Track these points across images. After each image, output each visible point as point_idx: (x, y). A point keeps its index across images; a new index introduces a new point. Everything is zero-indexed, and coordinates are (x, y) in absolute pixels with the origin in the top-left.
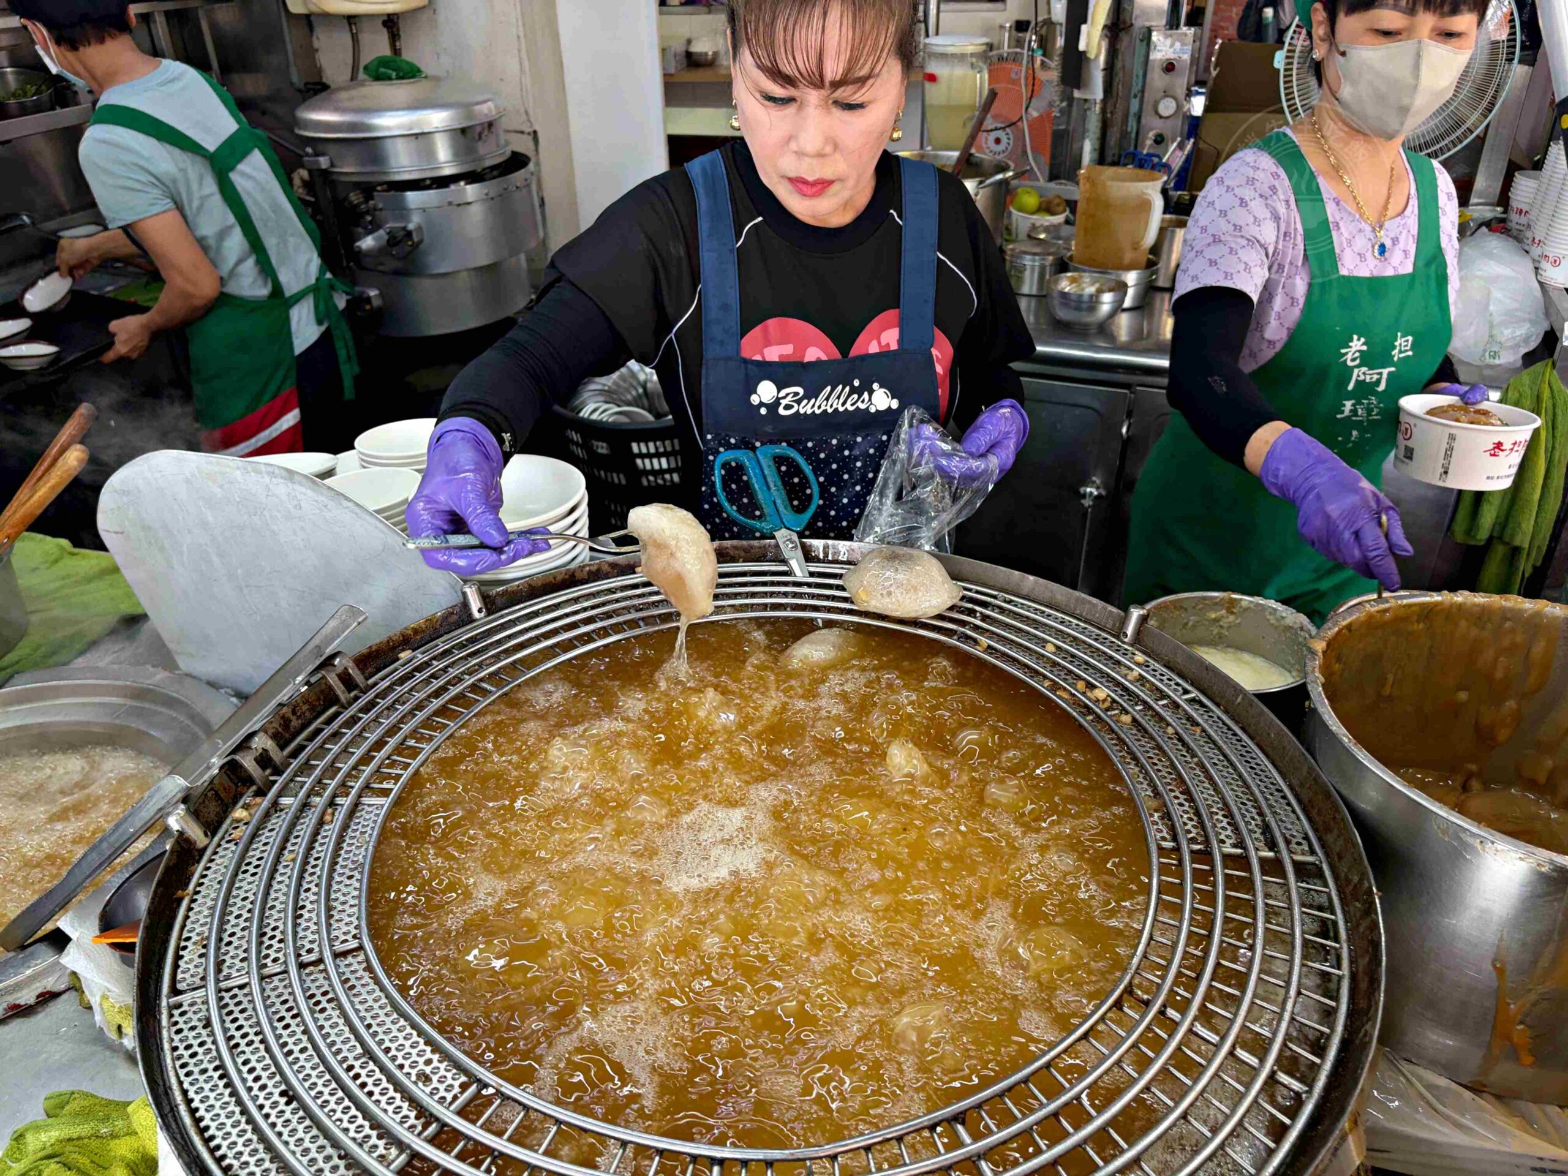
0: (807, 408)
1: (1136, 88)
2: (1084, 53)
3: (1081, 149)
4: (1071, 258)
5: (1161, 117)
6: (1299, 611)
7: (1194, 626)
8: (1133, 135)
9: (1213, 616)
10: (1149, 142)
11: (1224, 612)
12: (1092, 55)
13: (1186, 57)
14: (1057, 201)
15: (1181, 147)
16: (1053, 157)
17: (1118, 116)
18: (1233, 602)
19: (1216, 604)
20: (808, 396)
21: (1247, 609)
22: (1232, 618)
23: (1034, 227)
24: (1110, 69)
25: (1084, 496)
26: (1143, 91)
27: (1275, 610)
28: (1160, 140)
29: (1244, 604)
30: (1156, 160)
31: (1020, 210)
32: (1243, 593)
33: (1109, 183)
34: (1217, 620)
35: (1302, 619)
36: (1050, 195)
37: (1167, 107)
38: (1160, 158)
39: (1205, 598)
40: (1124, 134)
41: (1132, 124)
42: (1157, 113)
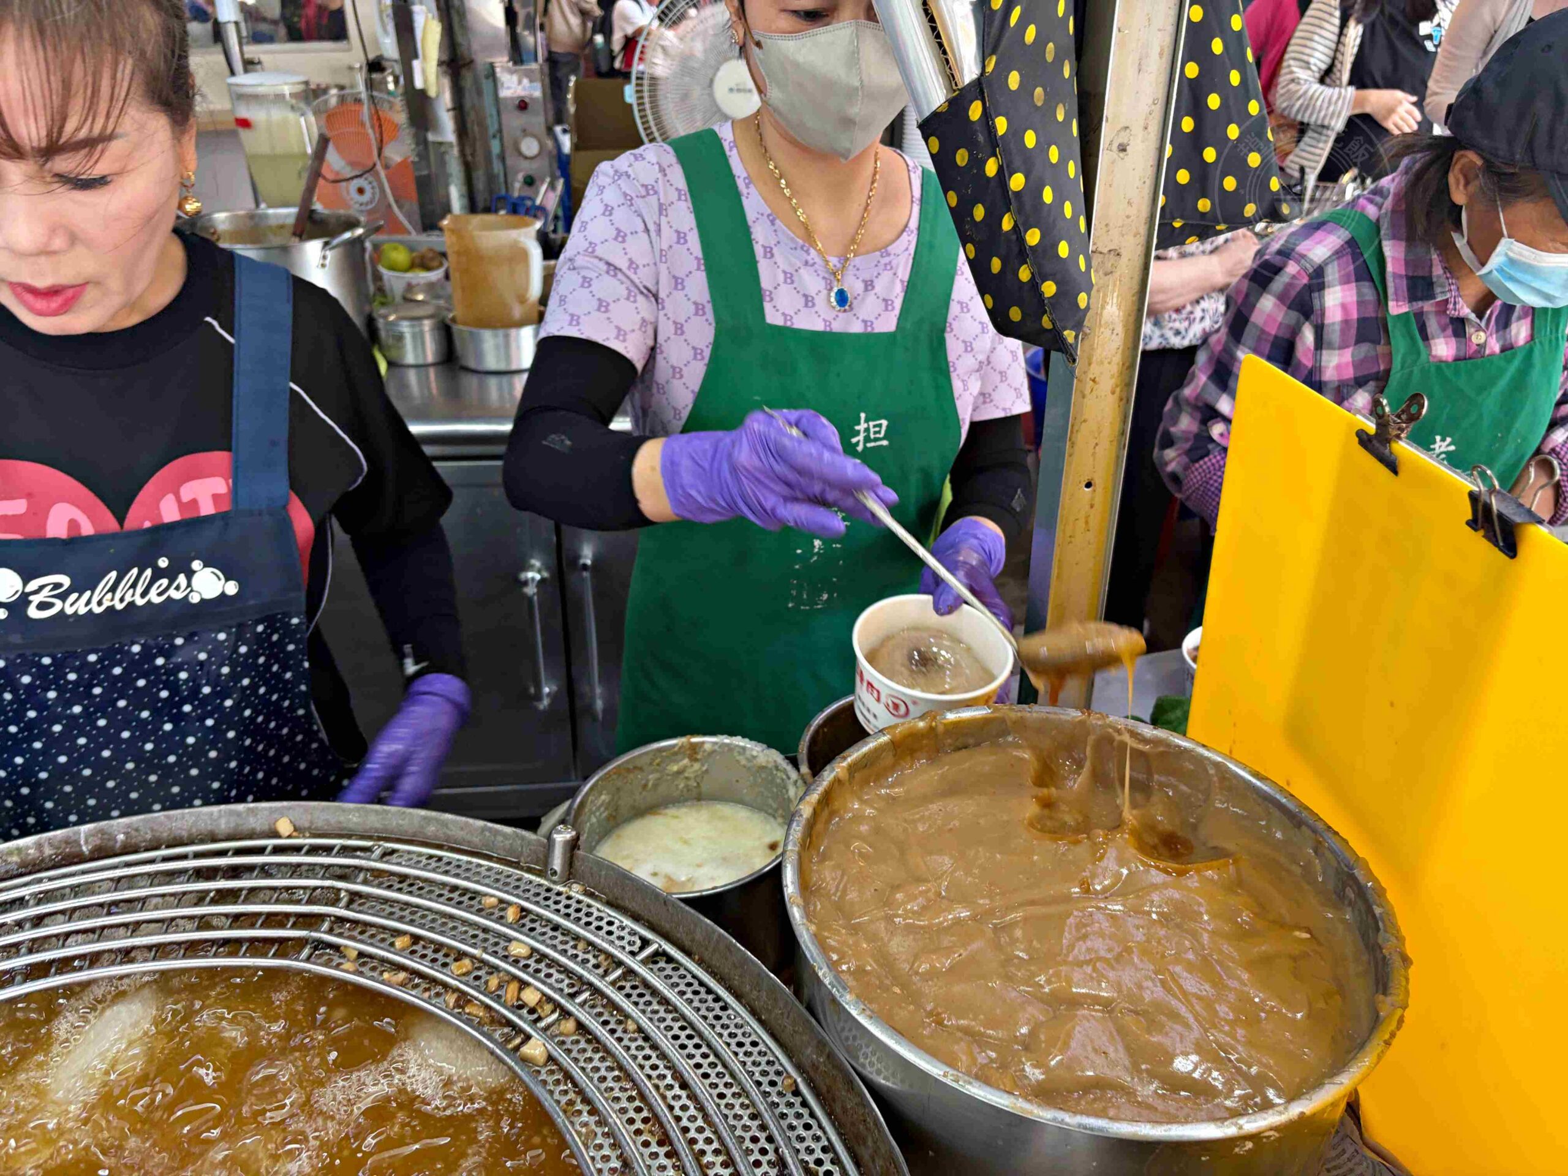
0: (77, 606)
1: (493, 128)
2: (423, 93)
3: (447, 196)
4: (454, 320)
5: (526, 158)
6: (770, 746)
7: (655, 786)
8: (502, 179)
9: (675, 768)
10: (517, 185)
11: (686, 761)
12: (432, 93)
13: (538, 93)
14: (431, 255)
15: (552, 186)
16: (422, 206)
17: (480, 158)
18: (695, 748)
19: (674, 754)
20: (78, 587)
21: (713, 752)
22: (697, 766)
23: (410, 287)
24: (459, 109)
25: (525, 583)
26: (500, 131)
27: (744, 748)
28: (530, 181)
29: (707, 747)
30: (529, 203)
31: (392, 268)
32: (705, 734)
33: (476, 233)
34: (680, 772)
35: (774, 757)
36: (423, 249)
37: (530, 147)
38: (533, 200)
39: (660, 750)
40: (491, 178)
41: (497, 167)
42: (520, 153)
